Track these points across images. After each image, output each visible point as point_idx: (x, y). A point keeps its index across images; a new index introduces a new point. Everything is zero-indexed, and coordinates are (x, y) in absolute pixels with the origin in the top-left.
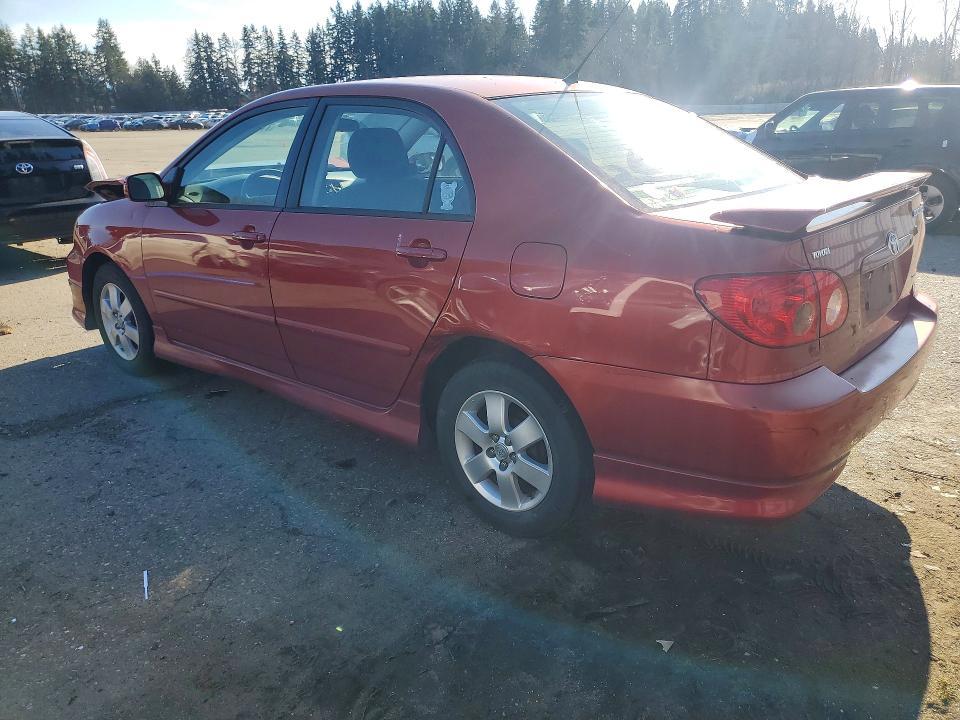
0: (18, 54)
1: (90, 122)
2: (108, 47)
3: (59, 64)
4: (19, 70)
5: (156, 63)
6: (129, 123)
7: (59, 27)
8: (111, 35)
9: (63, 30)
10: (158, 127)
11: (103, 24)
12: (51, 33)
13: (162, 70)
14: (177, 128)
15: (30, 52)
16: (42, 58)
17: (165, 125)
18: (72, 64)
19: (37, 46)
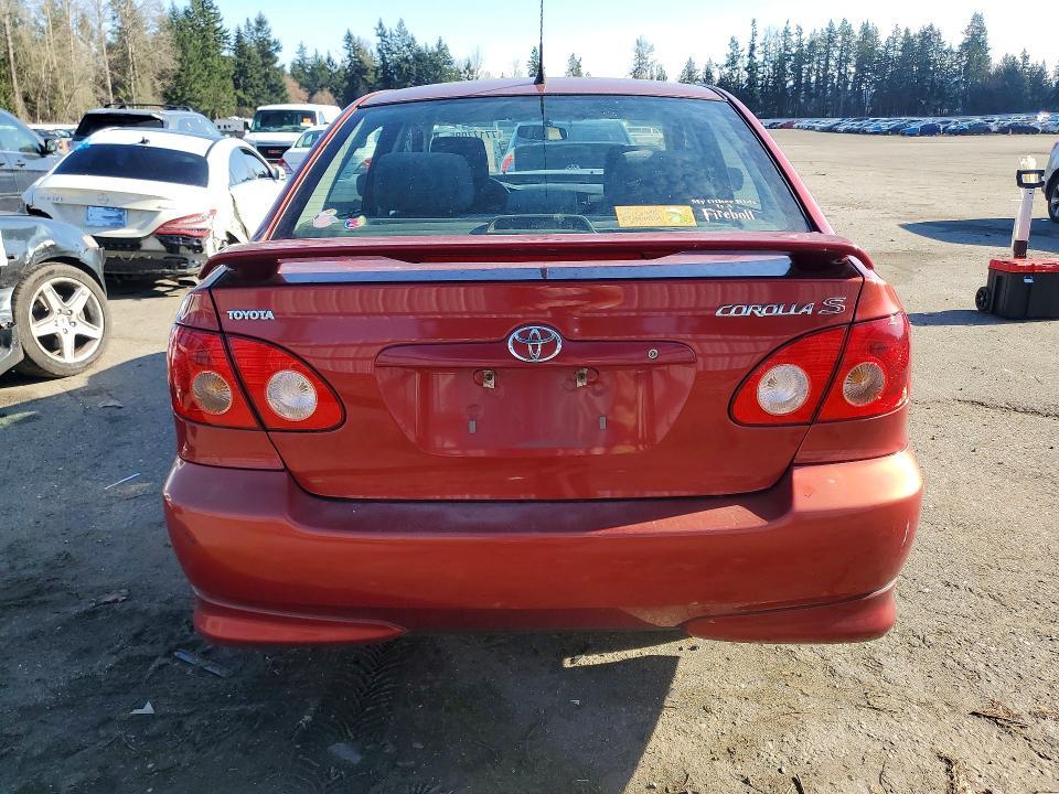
0: (880, 56)
1: (913, 126)
2: (975, 44)
3: (916, 65)
4: (875, 72)
5: (1025, 58)
6: (953, 127)
7: (927, 26)
8: (982, 30)
9: (931, 28)
10: (985, 131)
11: (977, 19)
12: (917, 32)
13: (1030, 66)
14: (1007, 133)
15: (891, 53)
16: (902, 59)
17: (995, 128)
18: (930, 64)
19: (900, 47)
